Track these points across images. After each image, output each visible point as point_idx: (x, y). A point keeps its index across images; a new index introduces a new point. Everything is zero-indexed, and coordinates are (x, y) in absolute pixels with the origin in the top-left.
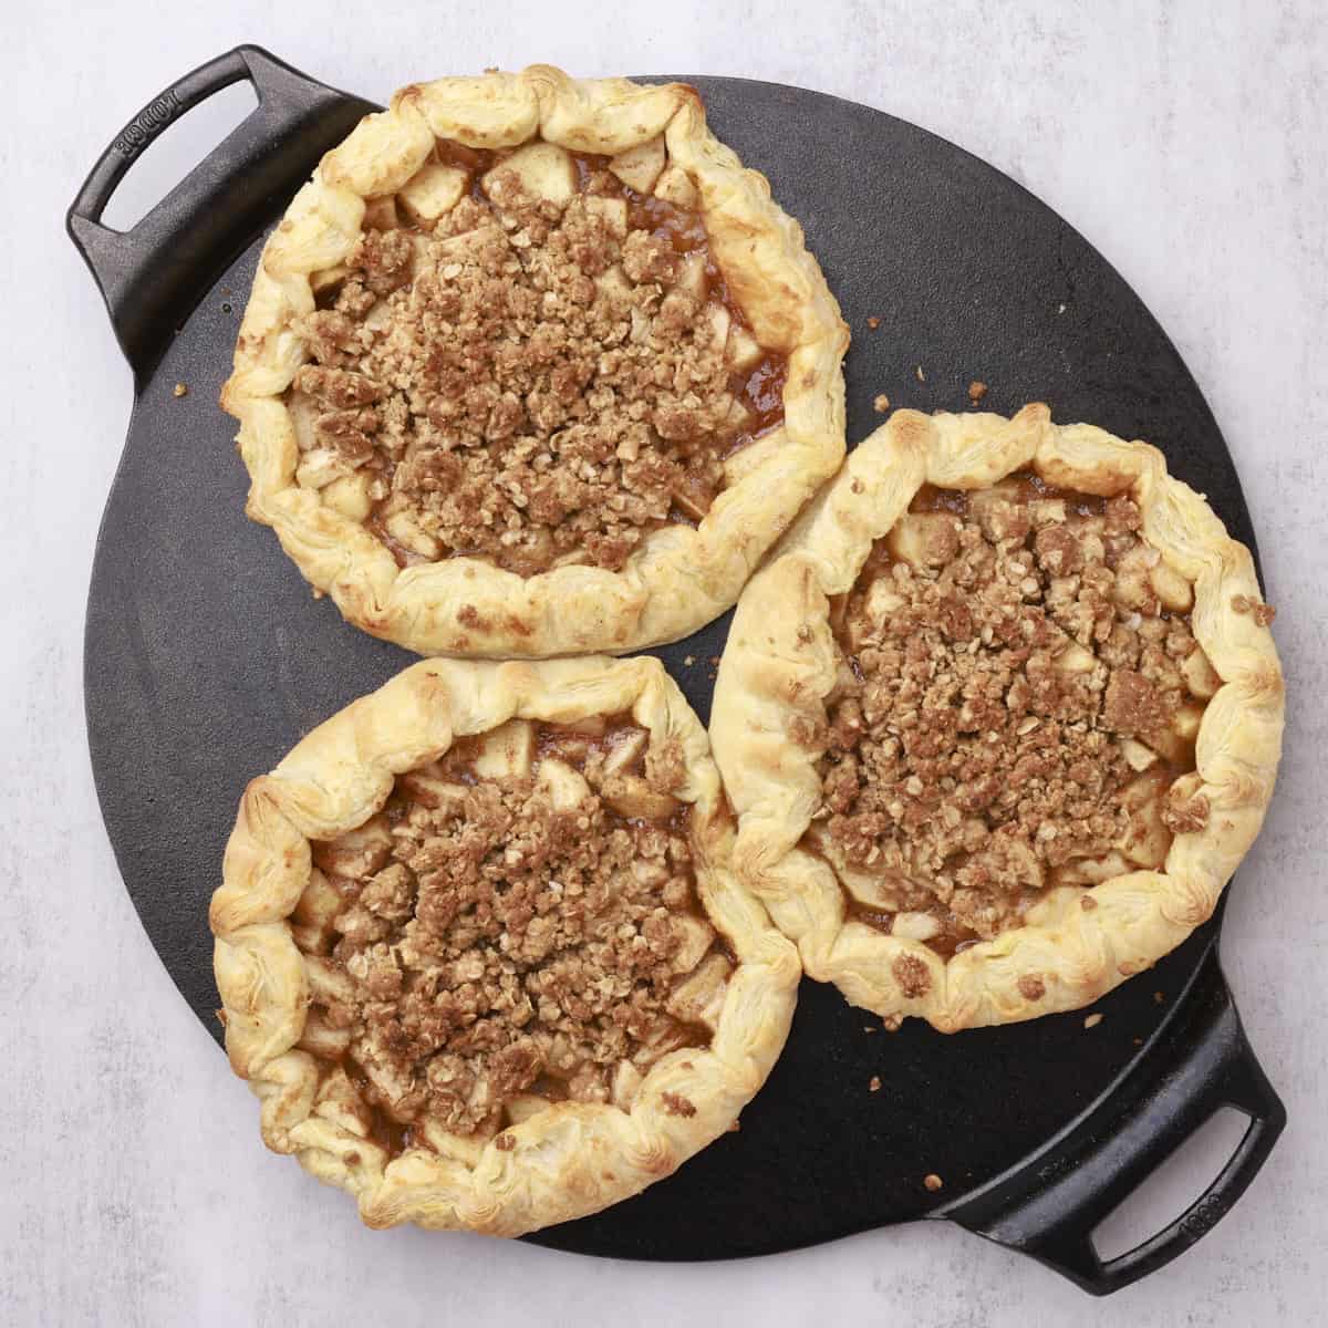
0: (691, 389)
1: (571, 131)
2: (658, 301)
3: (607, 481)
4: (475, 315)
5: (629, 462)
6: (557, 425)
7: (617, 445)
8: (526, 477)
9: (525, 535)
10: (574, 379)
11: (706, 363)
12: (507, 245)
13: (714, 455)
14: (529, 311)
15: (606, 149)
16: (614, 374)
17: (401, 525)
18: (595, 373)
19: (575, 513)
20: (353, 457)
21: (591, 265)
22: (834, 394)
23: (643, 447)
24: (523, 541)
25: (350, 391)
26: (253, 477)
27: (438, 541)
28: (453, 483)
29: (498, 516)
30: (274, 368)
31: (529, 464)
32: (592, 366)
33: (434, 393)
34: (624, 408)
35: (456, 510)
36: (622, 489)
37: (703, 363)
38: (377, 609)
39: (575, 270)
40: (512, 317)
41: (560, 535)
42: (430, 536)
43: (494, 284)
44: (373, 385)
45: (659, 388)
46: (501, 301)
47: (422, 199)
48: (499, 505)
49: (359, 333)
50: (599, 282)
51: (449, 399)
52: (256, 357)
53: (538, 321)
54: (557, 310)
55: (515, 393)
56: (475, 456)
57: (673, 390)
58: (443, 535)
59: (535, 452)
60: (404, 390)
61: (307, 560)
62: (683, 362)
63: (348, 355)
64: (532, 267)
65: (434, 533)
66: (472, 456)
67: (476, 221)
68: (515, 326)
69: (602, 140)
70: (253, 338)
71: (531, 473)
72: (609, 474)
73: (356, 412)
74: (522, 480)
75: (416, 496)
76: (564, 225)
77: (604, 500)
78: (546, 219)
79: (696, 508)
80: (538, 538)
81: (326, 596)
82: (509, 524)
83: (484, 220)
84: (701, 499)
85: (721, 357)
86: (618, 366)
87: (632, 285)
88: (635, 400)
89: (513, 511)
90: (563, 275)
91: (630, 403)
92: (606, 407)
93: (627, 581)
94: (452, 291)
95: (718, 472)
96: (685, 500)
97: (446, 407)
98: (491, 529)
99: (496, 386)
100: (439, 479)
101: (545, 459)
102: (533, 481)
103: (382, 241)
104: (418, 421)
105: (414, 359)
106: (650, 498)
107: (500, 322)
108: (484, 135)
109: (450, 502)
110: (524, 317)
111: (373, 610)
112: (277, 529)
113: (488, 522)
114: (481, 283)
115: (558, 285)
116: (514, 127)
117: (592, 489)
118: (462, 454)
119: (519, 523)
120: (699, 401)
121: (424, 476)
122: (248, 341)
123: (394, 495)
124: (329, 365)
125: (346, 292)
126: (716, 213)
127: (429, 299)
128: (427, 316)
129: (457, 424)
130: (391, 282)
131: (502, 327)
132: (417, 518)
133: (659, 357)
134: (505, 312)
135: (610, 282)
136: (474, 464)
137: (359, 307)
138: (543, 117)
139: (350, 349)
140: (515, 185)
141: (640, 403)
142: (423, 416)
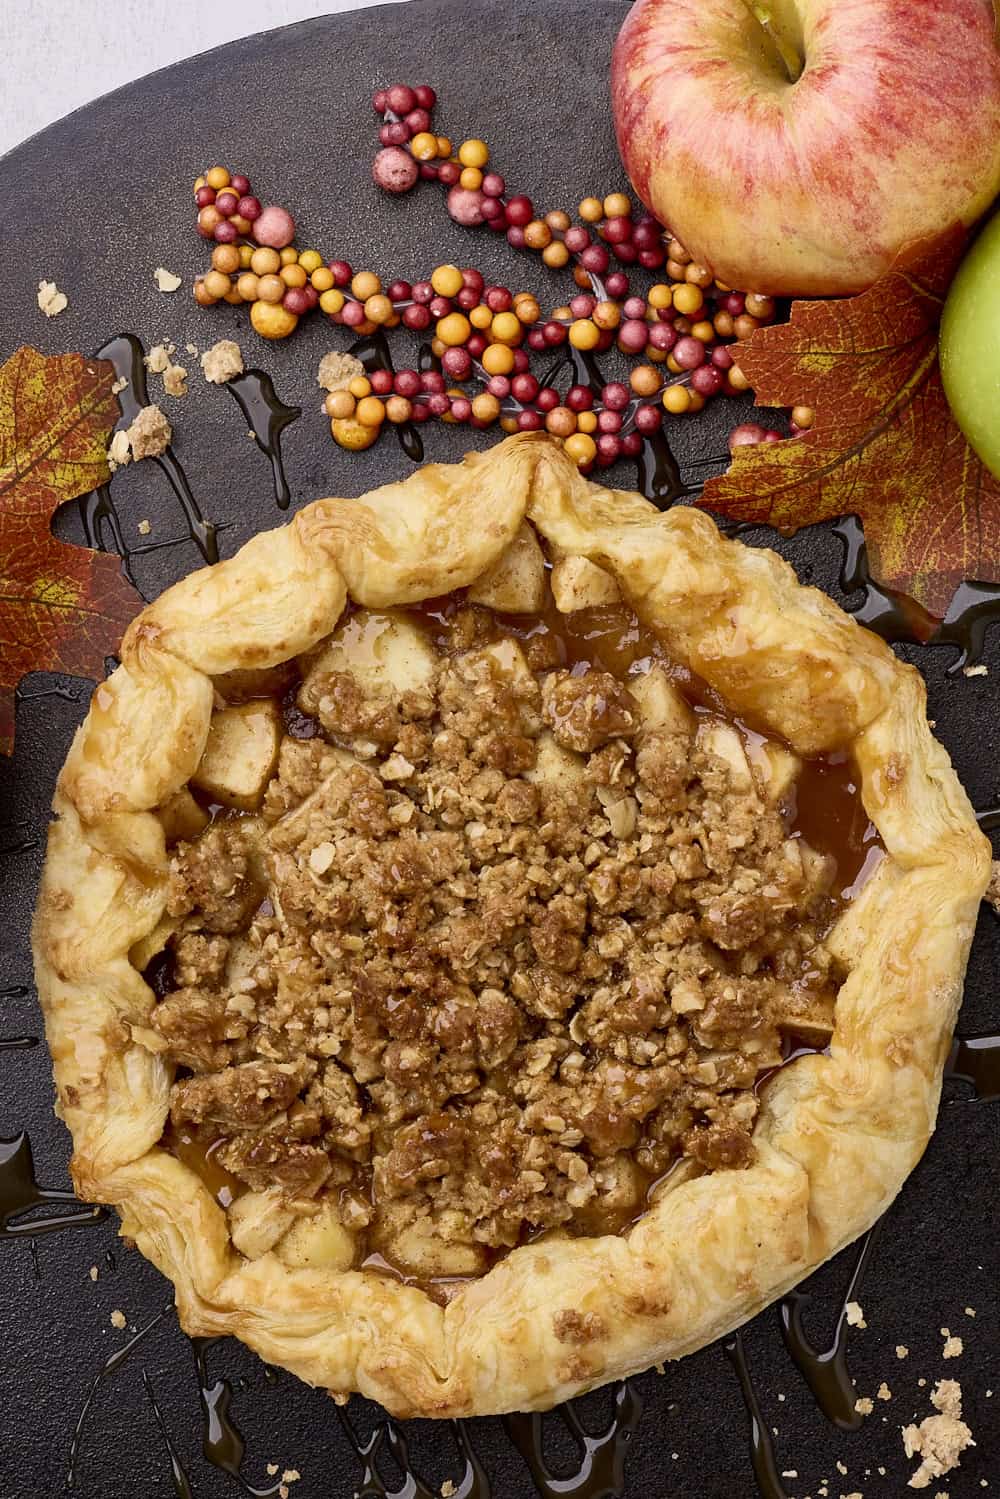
0: (736, 861)
1: (400, 582)
2: (631, 765)
3: (678, 1050)
4: (388, 906)
5: (697, 1012)
6: (571, 1004)
7: (667, 994)
8: (562, 1101)
9: (599, 1180)
10: (566, 930)
11: (738, 815)
12: (380, 784)
13: (808, 939)
14: (459, 862)
15: (460, 579)
16: (617, 897)
17: (413, 1248)
18: (590, 906)
19: (653, 1115)
20: (306, 1183)
21: (514, 762)
22: (939, 775)
23: (704, 979)
24: (601, 1190)
25: (263, 1094)
26: (172, 1276)
27: (475, 1245)
28: (466, 1154)
29: (551, 1171)
30: (135, 1110)
31: (557, 1078)
32: (581, 897)
33: (382, 1043)
34: (652, 935)
35: (484, 1190)
36: (703, 1053)
37: (732, 817)
38: (440, 1380)
39: (493, 779)
40: (440, 883)
41: (647, 1157)
42: (463, 1244)
43: (389, 849)
44: (288, 1069)
45: (692, 883)
46: (414, 865)
47: (225, 771)
48: (545, 1156)
49: (232, 1004)
50: (535, 777)
51: (409, 1042)
52: (103, 1106)
53: (475, 869)
54: (496, 846)
55: (495, 987)
56: (478, 1101)
57: (711, 876)
58: (482, 1235)
59: (557, 1059)
60: (333, 1057)
61: (307, 1361)
62: (708, 830)
63: (230, 1042)
64: (433, 801)
65: (467, 1239)
66: (473, 1104)
67: (317, 771)
68: (450, 893)
69: (450, 571)
70: (87, 1081)
71: (566, 1092)
72: (676, 1042)
73: (282, 1120)
74: (557, 1108)
75: (420, 1197)
76: (448, 718)
77: (686, 1079)
78: (417, 719)
79: (814, 1024)
80: (618, 1176)
81: (356, 1397)
82: (571, 1174)
83: (326, 763)
84: (817, 1010)
85: (754, 795)
86: (618, 882)
87: (583, 758)
88: (664, 917)
89: (567, 1155)
90: (482, 793)
91: (657, 925)
92: (627, 947)
93: (769, 1171)
94: (338, 888)
95: (823, 959)
96: (797, 1022)
97: (410, 1056)
98: (547, 1195)
99: (467, 991)
100: (444, 1156)
101: (575, 1059)
102: (575, 1103)
103: (202, 856)
104: (374, 1090)
105: (327, 1006)
106: (750, 1048)
107: (427, 898)
108: (282, 647)
109: (473, 1185)
110: (455, 874)
111: (433, 1382)
112: (241, 1336)
113: (540, 1187)
114: (373, 858)
115: (481, 809)
116: (319, 615)
117: (662, 1073)
118: (459, 1109)
119: (584, 1166)
120: (756, 874)
121: (420, 1163)
122: (81, 1089)
123: (385, 1209)
124: (214, 1070)
125: (186, 954)
126: (657, 597)
127: (310, 914)
128: (317, 939)
129: (436, 1069)
130: (237, 908)
131: (432, 904)
132: (434, 1228)
133: (670, 840)
134: (427, 881)
135: (551, 769)
136: (483, 1113)
137: (214, 967)
138: (353, 579)
139: (230, 1034)
140: (353, 693)
141: (674, 919)
142: (378, 1080)
